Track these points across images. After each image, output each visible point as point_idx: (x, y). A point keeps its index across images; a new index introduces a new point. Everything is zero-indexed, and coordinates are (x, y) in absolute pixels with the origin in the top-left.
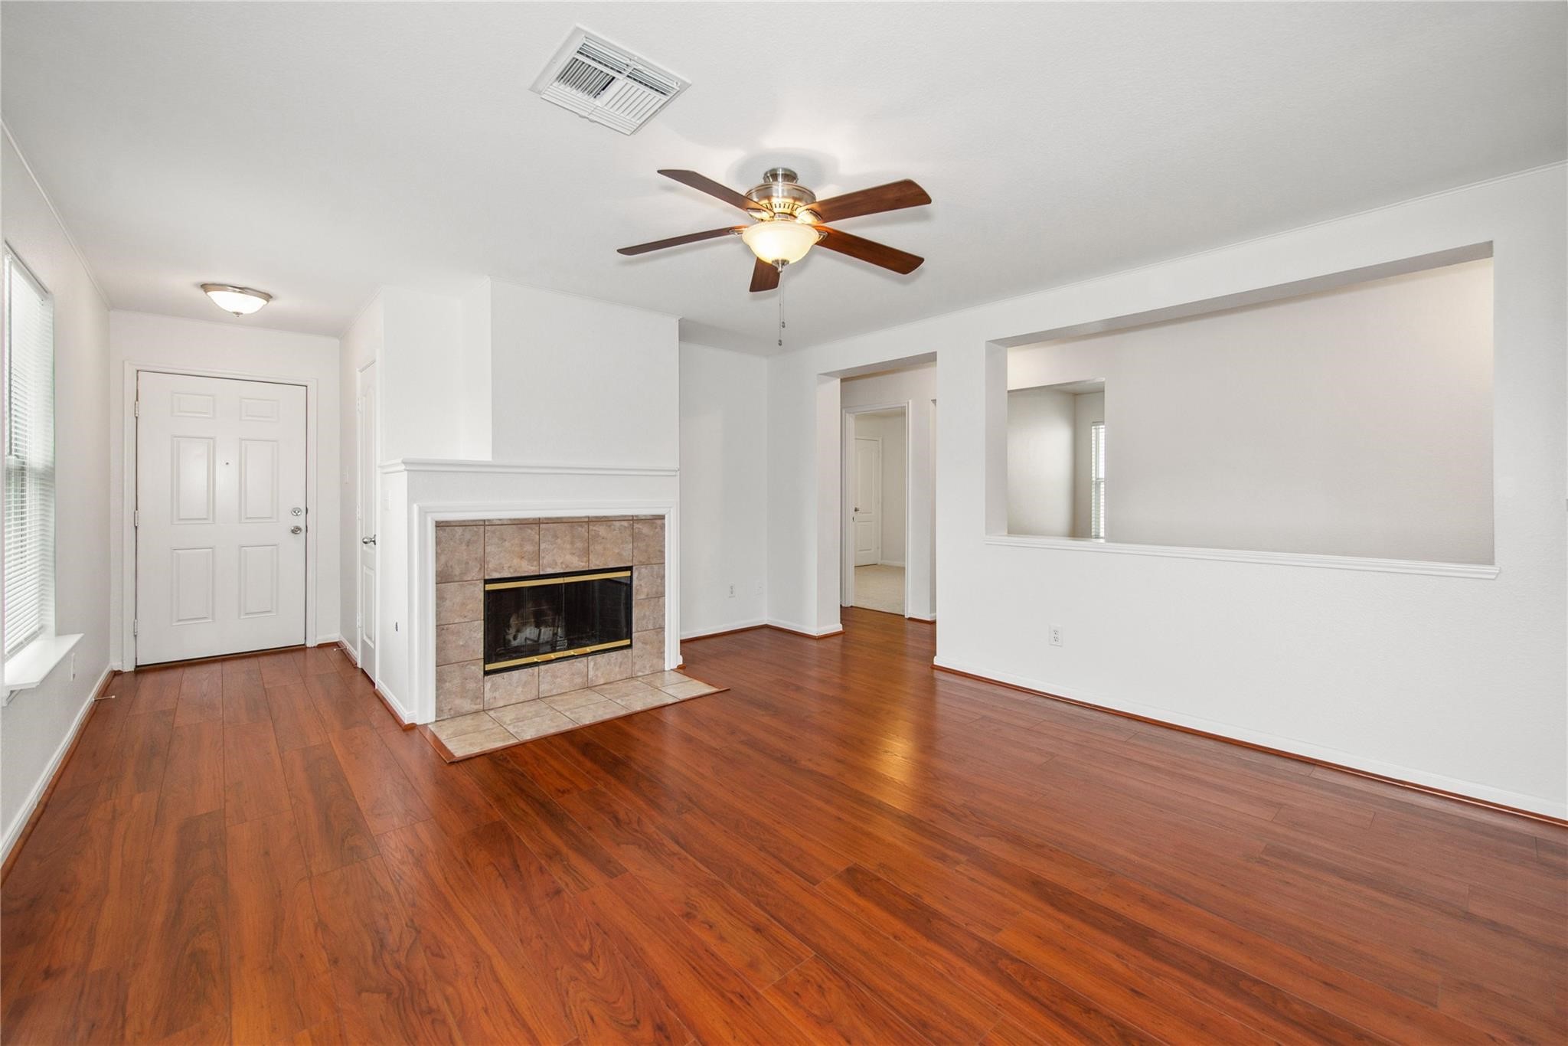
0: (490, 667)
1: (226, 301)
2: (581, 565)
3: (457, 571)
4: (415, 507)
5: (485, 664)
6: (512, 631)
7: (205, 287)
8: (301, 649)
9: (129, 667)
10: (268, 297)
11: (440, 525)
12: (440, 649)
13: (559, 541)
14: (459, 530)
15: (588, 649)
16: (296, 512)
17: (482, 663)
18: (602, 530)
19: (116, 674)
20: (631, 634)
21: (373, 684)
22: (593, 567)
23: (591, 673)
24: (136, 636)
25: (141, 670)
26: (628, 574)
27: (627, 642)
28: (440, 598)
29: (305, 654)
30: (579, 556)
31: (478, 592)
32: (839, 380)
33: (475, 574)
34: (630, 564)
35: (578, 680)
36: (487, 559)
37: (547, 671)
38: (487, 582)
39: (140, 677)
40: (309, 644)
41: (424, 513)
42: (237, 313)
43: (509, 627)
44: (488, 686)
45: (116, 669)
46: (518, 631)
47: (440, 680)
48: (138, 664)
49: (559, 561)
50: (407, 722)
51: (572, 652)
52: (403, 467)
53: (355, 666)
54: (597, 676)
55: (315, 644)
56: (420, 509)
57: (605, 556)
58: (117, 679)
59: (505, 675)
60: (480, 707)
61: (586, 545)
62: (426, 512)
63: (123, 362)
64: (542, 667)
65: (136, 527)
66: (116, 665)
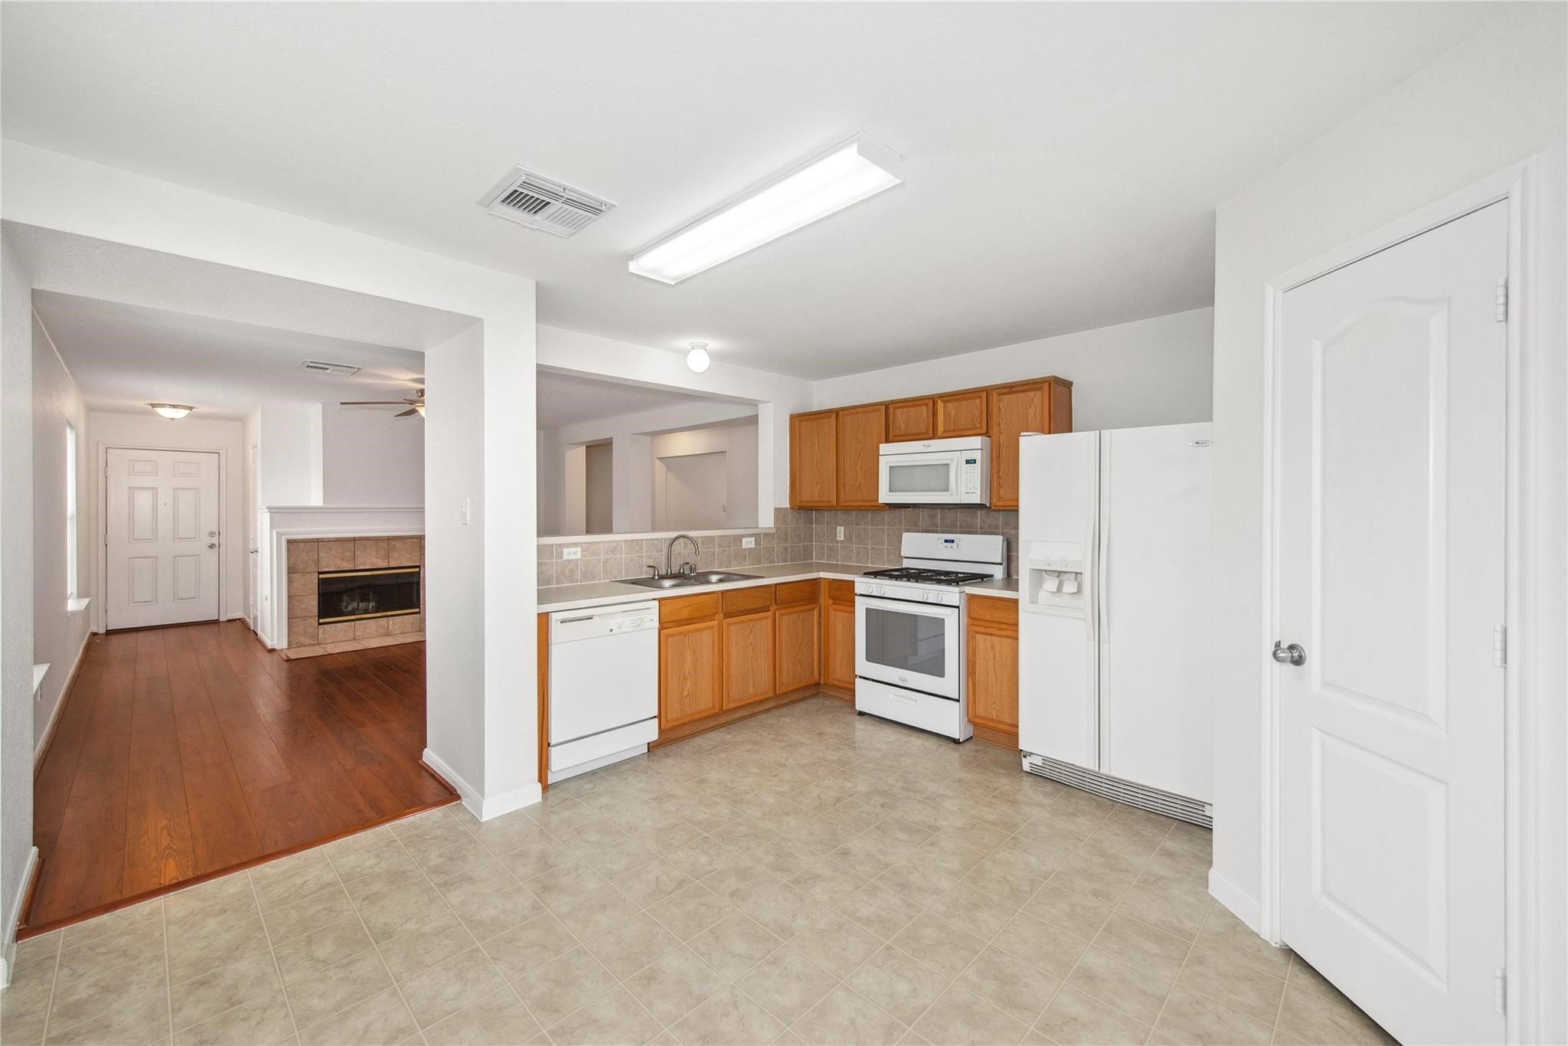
0: (321, 621)
1: (166, 413)
2: (384, 565)
3: (301, 567)
4: (274, 532)
5: (319, 619)
6: (344, 604)
7: (153, 406)
8: (216, 622)
9: (102, 631)
10: (191, 408)
11: (289, 542)
12: (290, 609)
13: (368, 551)
14: (302, 545)
15: (389, 613)
16: (212, 534)
17: (317, 619)
18: (398, 544)
19: (94, 634)
20: (420, 605)
21: (257, 634)
22: (391, 566)
23: (391, 627)
24: (106, 612)
25: (110, 633)
26: (417, 570)
27: (418, 610)
28: (290, 581)
29: (219, 627)
30: (382, 559)
31: (314, 580)
32: (585, 447)
33: (312, 568)
34: (419, 564)
35: (383, 631)
36: (320, 560)
37: (360, 624)
38: (320, 573)
39: (109, 637)
40: (221, 620)
41: (279, 535)
42: (172, 419)
43: (342, 601)
44: (321, 631)
45: (94, 632)
46: (349, 604)
47: (290, 626)
48: (109, 629)
49: (368, 562)
50: (270, 648)
51: (378, 615)
52: (267, 510)
53: (249, 629)
54: (395, 629)
55: (224, 620)
56: (278, 533)
57: (401, 560)
58: (96, 637)
59: (332, 625)
60: (316, 642)
61: (387, 553)
62: (281, 535)
63: (97, 444)
64: (356, 622)
65: (106, 545)
66: (94, 629)
